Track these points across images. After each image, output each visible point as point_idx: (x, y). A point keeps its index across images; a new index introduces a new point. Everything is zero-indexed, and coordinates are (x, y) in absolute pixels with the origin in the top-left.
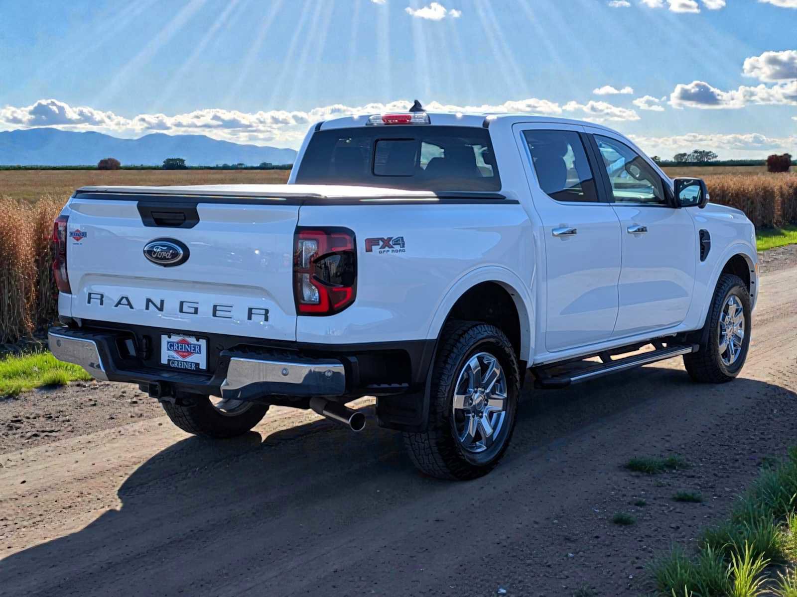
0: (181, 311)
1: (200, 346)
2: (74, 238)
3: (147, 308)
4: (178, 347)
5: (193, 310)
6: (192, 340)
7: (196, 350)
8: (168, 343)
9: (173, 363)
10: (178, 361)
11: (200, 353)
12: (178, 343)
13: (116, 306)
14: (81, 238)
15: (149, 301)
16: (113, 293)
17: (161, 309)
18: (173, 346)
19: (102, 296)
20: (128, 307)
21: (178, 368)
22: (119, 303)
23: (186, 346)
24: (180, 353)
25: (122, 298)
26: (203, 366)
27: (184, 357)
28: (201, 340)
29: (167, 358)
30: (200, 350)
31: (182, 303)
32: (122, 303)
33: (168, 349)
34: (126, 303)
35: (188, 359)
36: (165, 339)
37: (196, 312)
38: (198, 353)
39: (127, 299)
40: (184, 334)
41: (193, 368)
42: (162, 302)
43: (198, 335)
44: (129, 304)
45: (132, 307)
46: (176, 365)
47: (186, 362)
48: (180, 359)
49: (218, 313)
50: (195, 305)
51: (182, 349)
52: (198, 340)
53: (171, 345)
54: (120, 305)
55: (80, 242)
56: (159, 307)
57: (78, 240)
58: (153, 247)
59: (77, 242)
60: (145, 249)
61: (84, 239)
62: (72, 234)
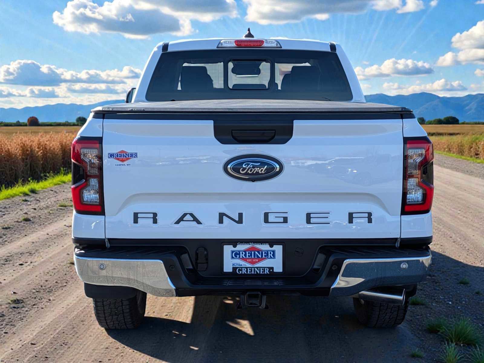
0: (267, 221)
1: (274, 252)
2: (118, 159)
3: (221, 222)
4: (245, 255)
5: (281, 220)
6: (265, 247)
7: (269, 255)
8: (232, 252)
9: (241, 270)
10: (247, 268)
12: (245, 251)
13: (178, 222)
14: (128, 159)
15: (222, 215)
17: (239, 222)
18: (239, 254)
19: (155, 215)
20: (195, 223)
21: (247, 274)
22: (181, 219)
23: (256, 252)
24: (249, 260)
25: (185, 215)
26: (278, 270)
28: (276, 246)
29: (231, 266)
30: (274, 255)
31: (266, 214)
32: (185, 219)
33: (233, 257)
34: (191, 219)
36: (228, 249)
37: (285, 221)
38: (271, 258)
39: (192, 215)
40: (254, 242)
41: (267, 271)
43: (272, 242)
44: (195, 220)
45: (199, 222)
46: (244, 271)
47: (257, 268)
48: (248, 265)
49: (312, 220)
50: (285, 215)
51: (250, 256)
52: (272, 246)
53: (236, 255)
54: (182, 223)
55: (126, 163)
56: (237, 219)
57: (123, 161)
58: (242, 164)
59: (120, 163)
60: (229, 167)
61: (133, 159)
62: (111, 155)
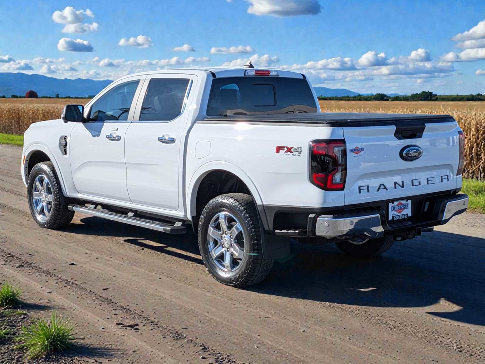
0: (413, 185)
1: (408, 204)
2: (355, 153)
3: (395, 188)
4: (397, 208)
5: (418, 184)
6: (404, 202)
7: (406, 206)
8: (392, 207)
9: (396, 218)
10: (398, 216)
11: (408, 208)
12: (397, 206)
13: (378, 191)
14: (360, 152)
15: (396, 183)
16: (374, 183)
17: (403, 187)
18: (395, 208)
19: (368, 187)
20: (385, 190)
21: (399, 220)
22: (379, 189)
23: (401, 206)
24: (398, 211)
25: (381, 185)
26: (410, 215)
27: (400, 212)
28: (409, 200)
29: (392, 216)
30: (408, 206)
31: (412, 181)
32: (381, 188)
33: (392, 210)
34: (384, 187)
35: (402, 213)
36: (390, 205)
37: (420, 184)
38: (407, 208)
39: (383, 185)
40: (400, 200)
41: (406, 217)
42: (403, 182)
43: (407, 198)
44: (385, 188)
45: (387, 190)
46: (397, 218)
47: (402, 215)
48: (398, 214)
49: (430, 182)
50: (419, 181)
51: (399, 208)
52: (407, 201)
54: (380, 190)
55: (359, 155)
56: (401, 185)
57: (357, 153)
58: (409, 151)
59: (356, 155)
60: (404, 153)
61: (362, 152)
62: (351, 150)
